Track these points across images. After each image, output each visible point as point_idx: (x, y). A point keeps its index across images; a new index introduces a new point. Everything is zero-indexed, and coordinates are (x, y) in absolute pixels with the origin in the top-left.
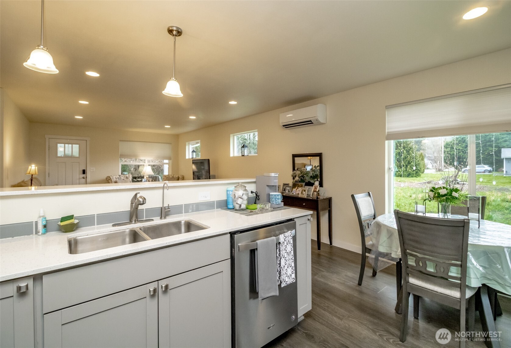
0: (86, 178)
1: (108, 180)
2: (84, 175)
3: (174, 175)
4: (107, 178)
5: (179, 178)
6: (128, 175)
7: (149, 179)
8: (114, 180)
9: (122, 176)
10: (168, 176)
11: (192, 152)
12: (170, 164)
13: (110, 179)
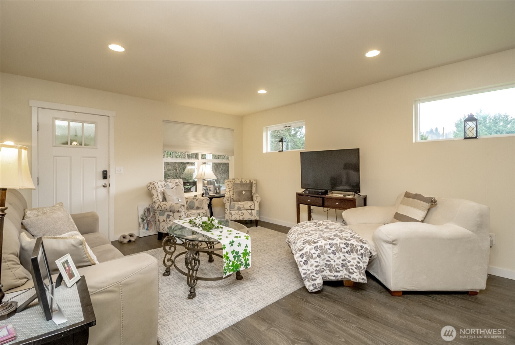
0: (109, 186)
1: (150, 189)
2: (105, 182)
3: (242, 179)
4: (149, 186)
5: (252, 183)
6: (177, 181)
7: (209, 186)
8: (160, 189)
9: (170, 182)
10: (233, 181)
11: (279, 141)
12: (232, 162)
13: (155, 188)
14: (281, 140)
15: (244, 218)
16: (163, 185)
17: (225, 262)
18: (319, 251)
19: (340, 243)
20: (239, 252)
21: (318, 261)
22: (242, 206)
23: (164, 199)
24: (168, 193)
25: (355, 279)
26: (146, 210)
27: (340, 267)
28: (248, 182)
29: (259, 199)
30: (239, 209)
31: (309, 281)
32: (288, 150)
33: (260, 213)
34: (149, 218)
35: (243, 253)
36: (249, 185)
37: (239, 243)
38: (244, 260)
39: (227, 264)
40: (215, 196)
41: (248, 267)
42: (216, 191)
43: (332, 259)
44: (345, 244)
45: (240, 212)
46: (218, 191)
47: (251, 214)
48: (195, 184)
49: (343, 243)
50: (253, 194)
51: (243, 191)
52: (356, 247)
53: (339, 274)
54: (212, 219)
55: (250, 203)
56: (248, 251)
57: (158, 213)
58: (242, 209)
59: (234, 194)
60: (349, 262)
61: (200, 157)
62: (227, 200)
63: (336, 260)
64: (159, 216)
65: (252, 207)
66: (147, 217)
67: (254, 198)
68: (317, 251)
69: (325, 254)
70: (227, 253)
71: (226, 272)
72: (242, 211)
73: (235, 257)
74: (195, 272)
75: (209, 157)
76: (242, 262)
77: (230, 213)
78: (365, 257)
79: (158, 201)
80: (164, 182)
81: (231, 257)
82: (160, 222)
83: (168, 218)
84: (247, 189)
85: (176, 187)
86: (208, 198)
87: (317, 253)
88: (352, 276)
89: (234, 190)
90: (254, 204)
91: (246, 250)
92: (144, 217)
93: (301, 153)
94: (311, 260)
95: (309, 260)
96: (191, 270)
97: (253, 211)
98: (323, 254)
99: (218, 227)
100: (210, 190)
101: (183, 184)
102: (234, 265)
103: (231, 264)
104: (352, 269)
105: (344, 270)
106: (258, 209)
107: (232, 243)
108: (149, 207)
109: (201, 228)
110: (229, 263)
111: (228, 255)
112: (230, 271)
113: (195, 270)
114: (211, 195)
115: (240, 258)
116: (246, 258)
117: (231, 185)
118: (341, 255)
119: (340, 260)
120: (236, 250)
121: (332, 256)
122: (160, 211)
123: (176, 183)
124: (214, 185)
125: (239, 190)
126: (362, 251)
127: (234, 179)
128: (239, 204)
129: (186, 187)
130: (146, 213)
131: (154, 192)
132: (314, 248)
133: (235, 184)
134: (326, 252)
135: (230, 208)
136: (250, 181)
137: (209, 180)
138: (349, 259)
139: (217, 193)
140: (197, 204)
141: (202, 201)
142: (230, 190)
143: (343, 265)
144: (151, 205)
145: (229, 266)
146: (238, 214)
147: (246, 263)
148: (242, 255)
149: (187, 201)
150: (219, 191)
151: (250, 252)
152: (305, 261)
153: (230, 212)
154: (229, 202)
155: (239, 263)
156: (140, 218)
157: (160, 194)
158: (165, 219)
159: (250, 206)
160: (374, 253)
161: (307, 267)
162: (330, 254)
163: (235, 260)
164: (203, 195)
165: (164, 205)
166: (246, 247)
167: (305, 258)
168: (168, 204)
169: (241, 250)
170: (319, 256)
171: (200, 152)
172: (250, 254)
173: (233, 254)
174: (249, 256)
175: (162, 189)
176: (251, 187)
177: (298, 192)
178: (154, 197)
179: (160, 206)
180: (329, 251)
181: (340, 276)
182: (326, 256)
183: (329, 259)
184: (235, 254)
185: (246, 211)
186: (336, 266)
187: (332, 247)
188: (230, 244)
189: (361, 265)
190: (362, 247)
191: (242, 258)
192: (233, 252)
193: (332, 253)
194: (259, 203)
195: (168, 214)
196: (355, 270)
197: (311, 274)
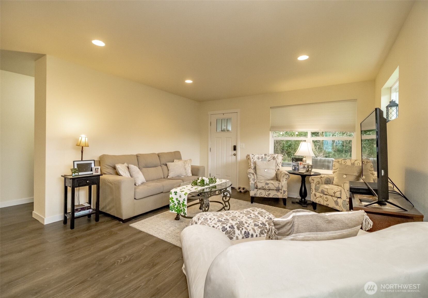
0: (236, 155)
2: (234, 152)
8: (253, 160)
12: (354, 139)
13: (250, 159)
22: (326, 190)
30: (323, 193)
37: (180, 195)
39: (173, 205)
42: (308, 168)
45: (325, 196)
61: (309, 135)
62: (313, 180)
72: (327, 196)
76: (182, 210)
77: (315, 194)
81: (176, 202)
102: (178, 209)
107: (176, 193)
115: (181, 206)
139: (308, 171)
145: (175, 207)
150: (311, 169)
157: (253, 164)
163: (178, 205)
166: (184, 200)
169: (181, 201)
178: (249, 165)
192: (177, 199)
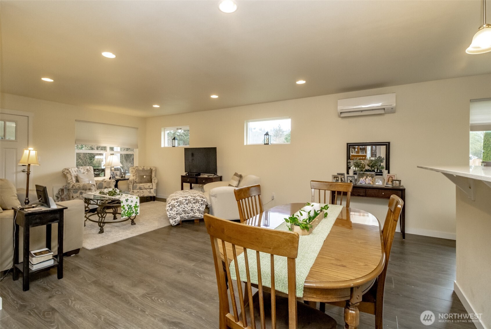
1: (65, 173)
2: (23, 168)
3: (144, 167)
4: (64, 171)
5: (152, 170)
6: (88, 167)
7: (116, 172)
8: (74, 174)
9: (82, 169)
10: (137, 168)
11: (173, 139)
12: (136, 153)
13: (69, 173)
14: (174, 139)
15: (144, 195)
16: (76, 171)
17: (122, 210)
18: (179, 203)
19: (190, 199)
20: (131, 206)
21: (178, 208)
23: (77, 181)
24: (81, 176)
25: (196, 216)
26: (60, 190)
27: (190, 211)
28: (149, 169)
29: (156, 181)
30: (140, 189)
31: (172, 220)
32: (179, 146)
33: (156, 191)
34: (63, 196)
35: (134, 206)
36: (149, 171)
37: (132, 201)
38: (135, 210)
39: (124, 212)
40: (120, 179)
41: (138, 214)
43: (186, 207)
44: (193, 199)
46: (123, 176)
47: (150, 192)
48: (103, 170)
49: (192, 199)
50: (152, 178)
51: (144, 175)
52: (199, 200)
53: (189, 215)
54: (116, 190)
55: (149, 184)
56: (137, 205)
57: (72, 191)
58: (142, 188)
59: (137, 178)
60: (194, 208)
61: (108, 149)
62: (131, 182)
63: (188, 208)
64: (73, 194)
65: (151, 187)
66: (61, 196)
67: (153, 181)
68: (177, 203)
69: (182, 205)
70: (124, 206)
71: (123, 216)
72: (143, 190)
73: (129, 208)
74: (103, 219)
75: (117, 149)
76: (134, 211)
78: (204, 205)
79: (72, 182)
80: (77, 169)
81: (127, 208)
82: (74, 198)
83: (81, 195)
84: (147, 174)
85: (87, 172)
86: (115, 181)
87: (178, 204)
88: (195, 214)
89: (137, 175)
90: (152, 184)
91: (136, 205)
92: (59, 196)
93: (185, 148)
94: (174, 208)
95: (173, 208)
96: (101, 217)
97: (151, 190)
98: (181, 205)
99: (119, 194)
100: (117, 175)
101: (93, 170)
102: (129, 213)
103: (126, 212)
104: (195, 211)
105: (192, 213)
106: (155, 188)
107: (127, 200)
108: (63, 188)
109: (107, 195)
110: (125, 211)
111: (124, 207)
112: (126, 216)
113: (103, 217)
114: (117, 178)
115: (132, 209)
116: (136, 209)
117: (134, 172)
118: (191, 205)
119: (190, 207)
120: (130, 204)
121: (186, 205)
122: (74, 189)
123: (87, 169)
124: (121, 171)
125: (141, 175)
126: (202, 202)
127: (137, 167)
128: (140, 185)
129: (96, 173)
130: (60, 193)
131: (68, 175)
132: (176, 202)
133: (138, 171)
134: (183, 204)
135: (133, 188)
136: (150, 168)
137: (116, 167)
138: (194, 206)
140: (105, 185)
141: (109, 183)
142: (134, 175)
143: (192, 210)
144: (65, 186)
145: (125, 213)
146: (139, 192)
147: (136, 212)
148: (133, 208)
149: (97, 183)
151: (138, 206)
152: (171, 209)
153: (133, 191)
154: (132, 183)
155: (131, 212)
156: (55, 197)
157: (74, 177)
158: (78, 195)
159: (149, 186)
160: (209, 204)
161: (172, 212)
162: (185, 204)
163: (129, 210)
164: (110, 178)
165: (77, 185)
166: (136, 203)
167: (171, 207)
168: (81, 184)
169: (133, 205)
170: (179, 206)
171: (108, 146)
172: (139, 207)
173: (128, 206)
174: (138, 208)
175: (75, 173)
176: (151, 172)
177: (182, 175)
178: (69, 179)
179: (74, 186)
180: (184, 203)
181: (190, 216)
182: (183, 206)
183: (184, 207)
184: (129, 207)
185: (146, 190)
186: (188, 211)
187: (186, 201)
188: (126, 200)
189: (201, 209)
190: (202, 200)
191: (134, 209)
192: (127, 205)
193: (186, 204)
194: (156, 184)
195: (81, 192)
196: (197, 211)
197: (174, 216)
